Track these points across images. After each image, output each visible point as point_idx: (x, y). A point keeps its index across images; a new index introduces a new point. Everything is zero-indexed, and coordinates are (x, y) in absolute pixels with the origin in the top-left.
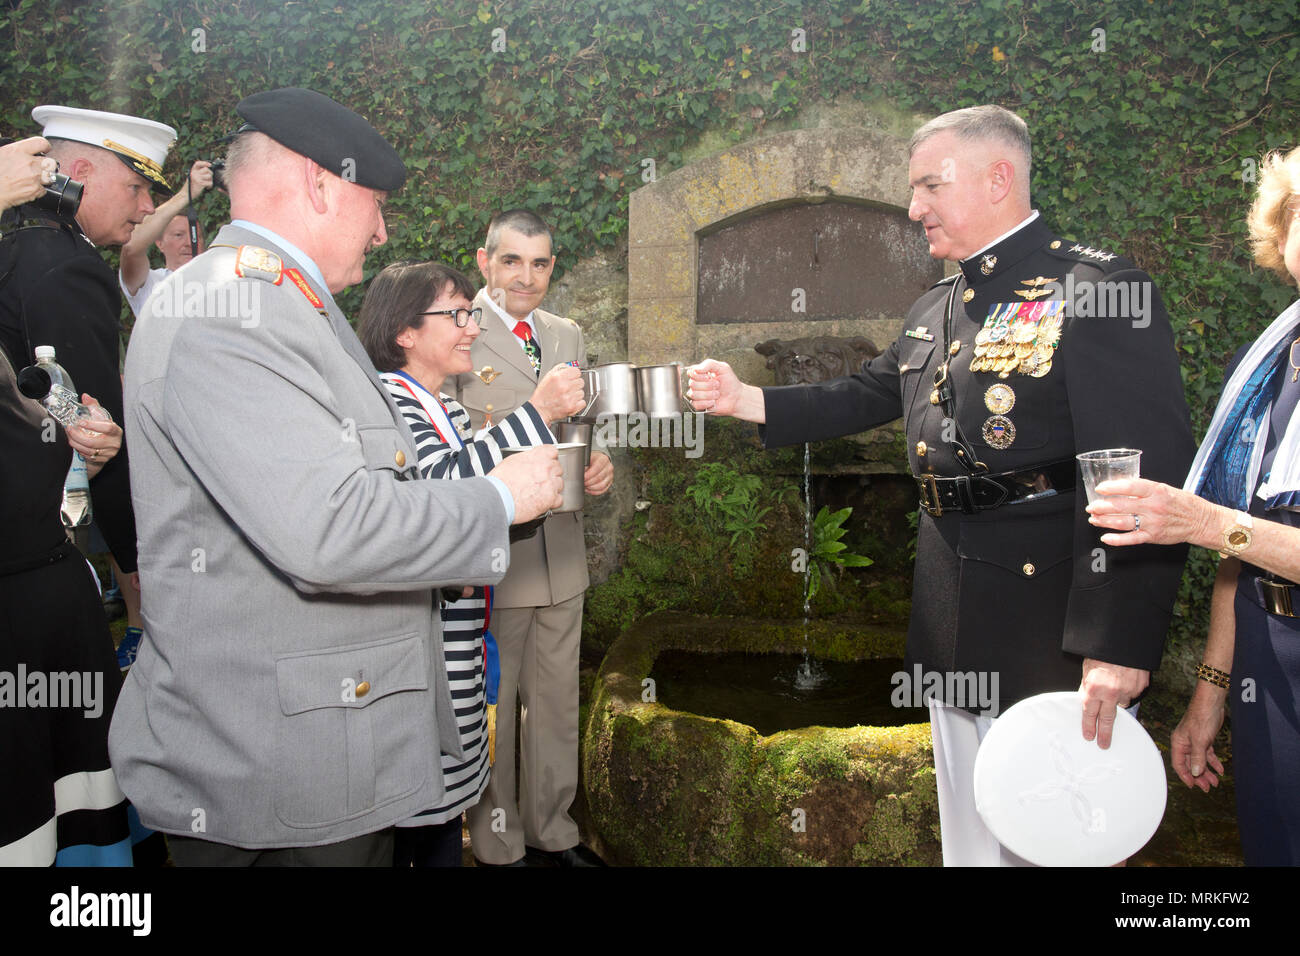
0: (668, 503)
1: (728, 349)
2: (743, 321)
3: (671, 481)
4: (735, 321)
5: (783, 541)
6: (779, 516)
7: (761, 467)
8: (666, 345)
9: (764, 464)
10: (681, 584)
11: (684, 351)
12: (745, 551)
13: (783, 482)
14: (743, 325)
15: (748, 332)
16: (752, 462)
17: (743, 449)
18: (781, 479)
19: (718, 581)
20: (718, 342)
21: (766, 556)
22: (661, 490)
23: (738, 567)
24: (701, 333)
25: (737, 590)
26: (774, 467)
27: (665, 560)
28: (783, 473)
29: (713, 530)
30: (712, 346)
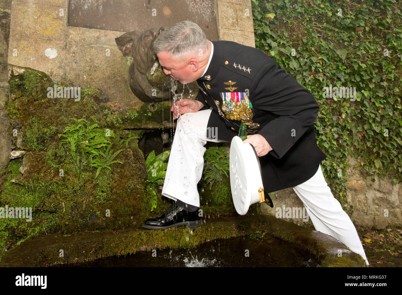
0: (41, 150)
1: (91, 44)
2: (101, 28)
3: (44, 133)
4: (97, 28)
5: (130, 173)
6: (126, 157)
7: (115, 122)
8: (43, 36)
9: (117, 121)
10: (51, 212)
11: (58, 42)
12: (104, 182)
13: (128, 134)
14: (102, 31)
15: (106, 36)
16: (108, 119)
17: (102, 111)
18: (127, 132)
19: (84, 206)
20: (84, 39)
21: (118, 184)
22: (35, 140)
23: (100, 194)
24: (71, 31)
25: (99, 211)
26: (123, 124)
27: (37, 195)
28: (129, 127)
29: (79, 168)
30: (80, 41)
